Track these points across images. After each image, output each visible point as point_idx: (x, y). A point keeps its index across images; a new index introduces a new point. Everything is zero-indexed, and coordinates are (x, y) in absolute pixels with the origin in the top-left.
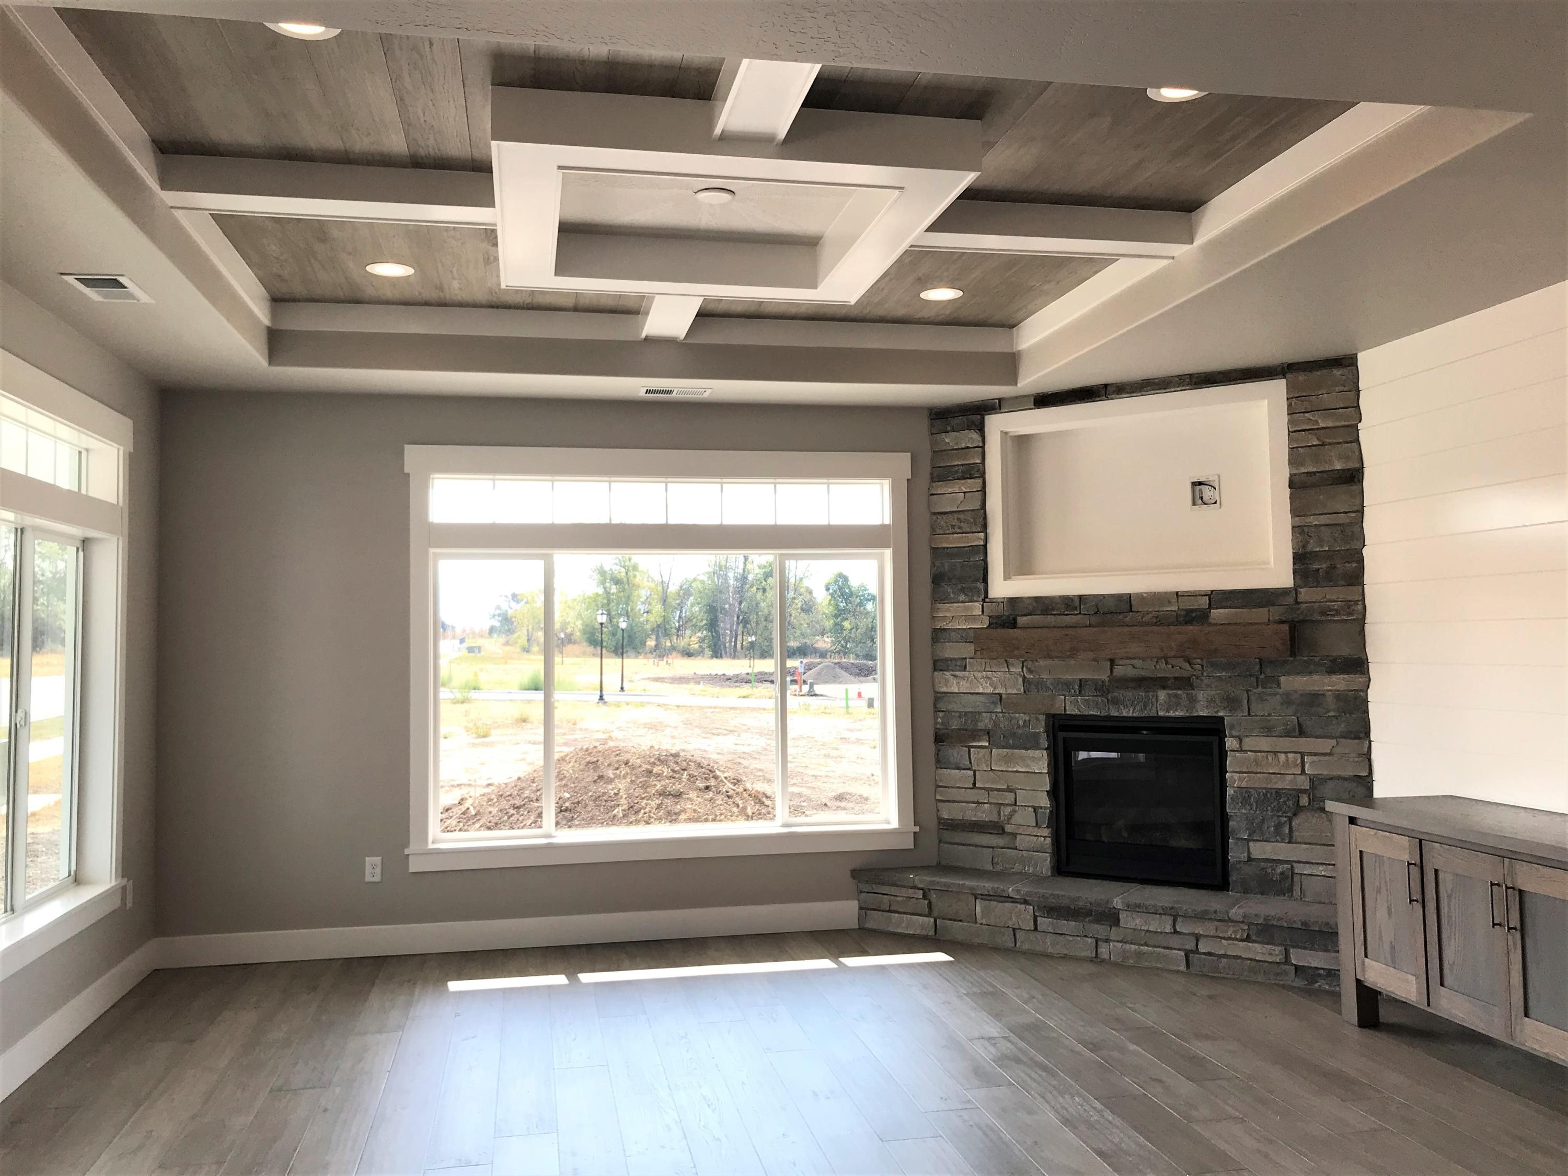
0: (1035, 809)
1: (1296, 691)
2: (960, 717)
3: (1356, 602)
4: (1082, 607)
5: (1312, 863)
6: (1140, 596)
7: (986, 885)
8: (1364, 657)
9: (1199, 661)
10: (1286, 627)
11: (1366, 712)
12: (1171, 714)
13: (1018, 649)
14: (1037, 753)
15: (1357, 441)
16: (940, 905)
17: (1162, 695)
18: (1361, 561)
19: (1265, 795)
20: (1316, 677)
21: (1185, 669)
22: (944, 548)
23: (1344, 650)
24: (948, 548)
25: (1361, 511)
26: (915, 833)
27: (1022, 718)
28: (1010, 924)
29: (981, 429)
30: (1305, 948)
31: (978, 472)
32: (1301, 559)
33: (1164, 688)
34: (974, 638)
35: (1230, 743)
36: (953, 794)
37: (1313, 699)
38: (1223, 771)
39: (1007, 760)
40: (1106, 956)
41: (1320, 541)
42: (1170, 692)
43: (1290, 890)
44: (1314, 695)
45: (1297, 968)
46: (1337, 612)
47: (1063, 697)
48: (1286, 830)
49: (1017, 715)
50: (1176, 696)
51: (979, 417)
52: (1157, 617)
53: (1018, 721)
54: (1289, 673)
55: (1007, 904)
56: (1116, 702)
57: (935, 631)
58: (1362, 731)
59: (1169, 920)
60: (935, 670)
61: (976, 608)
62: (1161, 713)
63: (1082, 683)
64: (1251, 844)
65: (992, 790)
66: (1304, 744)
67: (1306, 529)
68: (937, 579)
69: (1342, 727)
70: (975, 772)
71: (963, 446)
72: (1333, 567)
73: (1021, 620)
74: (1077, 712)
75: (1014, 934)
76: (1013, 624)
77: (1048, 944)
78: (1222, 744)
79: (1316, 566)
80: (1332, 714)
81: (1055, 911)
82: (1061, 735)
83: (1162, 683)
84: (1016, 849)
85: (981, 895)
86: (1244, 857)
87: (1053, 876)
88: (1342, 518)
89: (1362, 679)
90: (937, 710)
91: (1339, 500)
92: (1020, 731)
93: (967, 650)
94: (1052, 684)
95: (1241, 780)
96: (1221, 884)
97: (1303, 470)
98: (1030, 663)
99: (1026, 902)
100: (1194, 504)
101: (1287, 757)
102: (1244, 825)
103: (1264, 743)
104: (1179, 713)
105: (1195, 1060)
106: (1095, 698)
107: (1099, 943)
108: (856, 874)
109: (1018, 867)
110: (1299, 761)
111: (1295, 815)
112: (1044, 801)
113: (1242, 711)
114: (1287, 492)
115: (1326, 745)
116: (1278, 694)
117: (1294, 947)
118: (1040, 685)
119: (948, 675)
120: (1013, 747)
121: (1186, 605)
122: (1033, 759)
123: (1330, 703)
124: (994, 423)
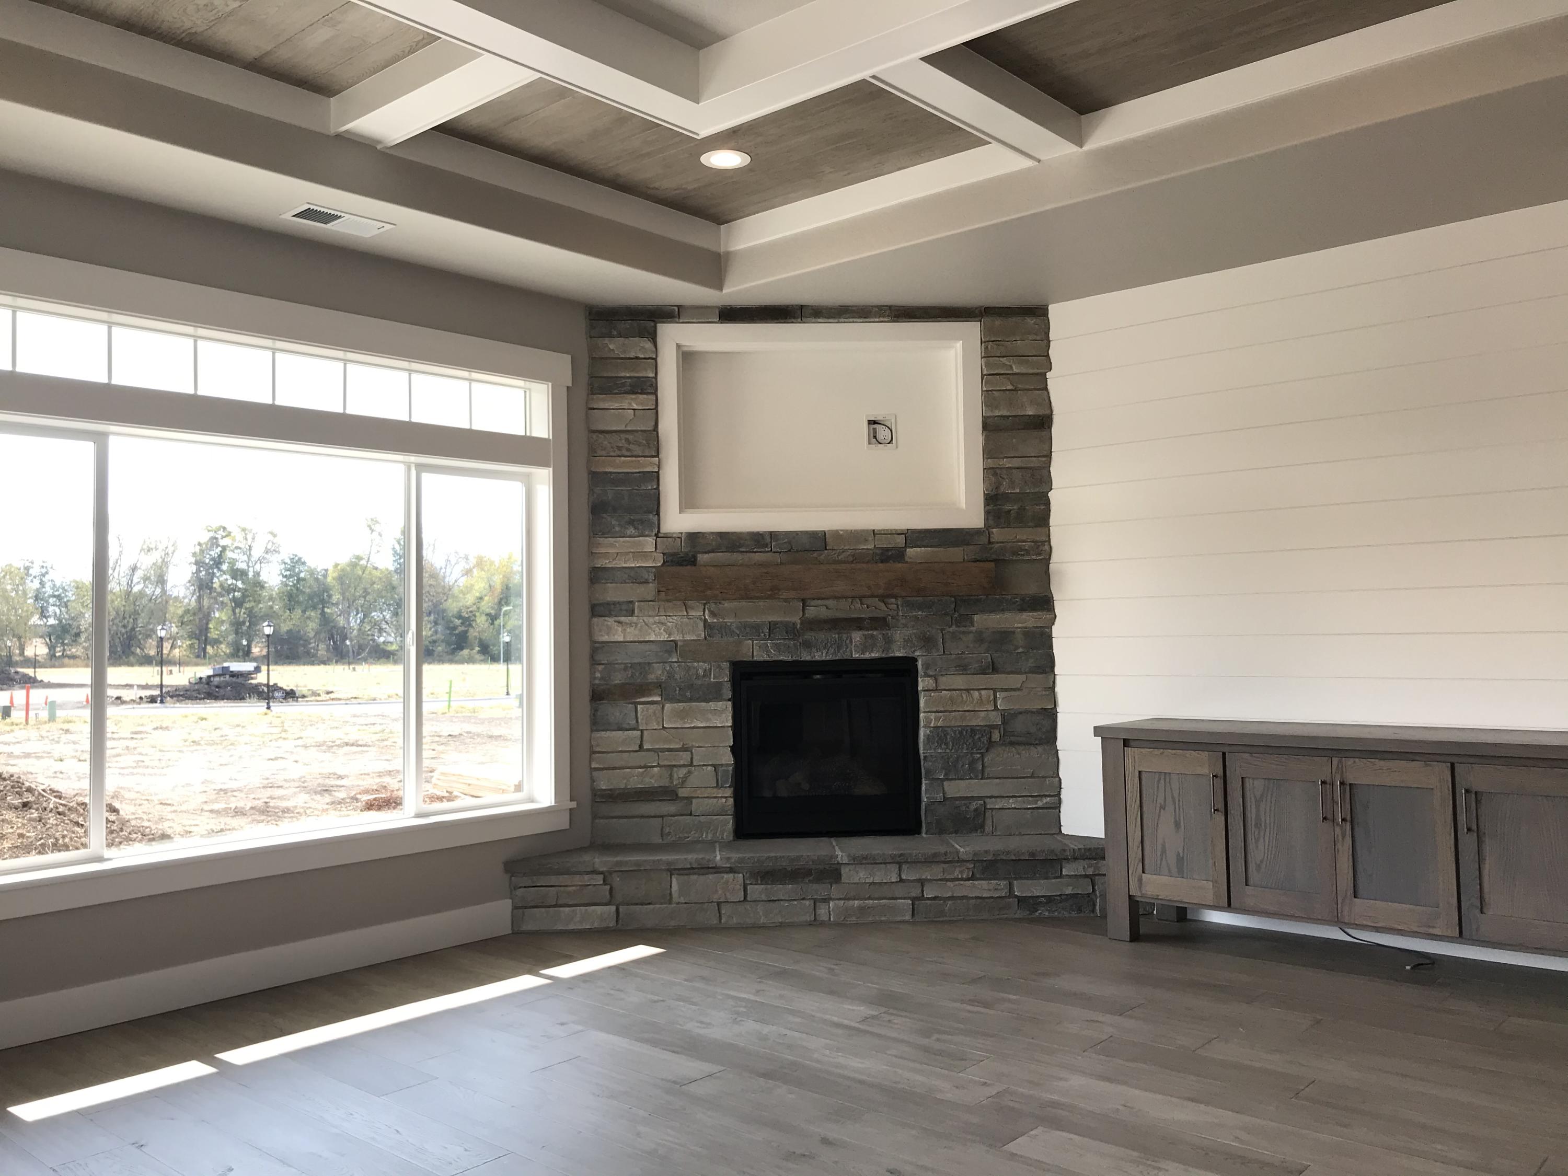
0: (715, 766)
1: (987, 629)
2: (625, 669)
3: (1040, 543)
4: (773, 544)
5: (1003, 797)
6: (836, 534)
7: (689, 858)
8: (1050, 596)
9: (893, 600)
10: (980, 565)
11: (1051, 647)
12: (867, 656)
13: (710, 589)
14: (720, 705)
15: (1046, 389)
16: (623, 888)
17: (857, 636)
18: (1048, 503)
19: (961, 733)
20: (1008, 615)
21: (880, 609)
22: (606, 473)
23: (1032, 589)
24: (611, 473)
25: (1049, 456)
26: (570, 809)
27: (702, 667)
28: (715, 898)
29: (653, 337)
30: (1027, 879)
31: (648, 387)
32: (992, 500)
33: (860, 629)
34: (655, 577)
35: (922, 683)
36: (613, 759)
37: (1003, 637)
38: (917, 711)
39: (682, 715)
40: (825, 918)
41: (1012, 484)
42: (866, 633)
43: (982, 826)
44: (1005, 632)
45: (1019, 899)
46: (1028, 552)
47: (750, 642)
48: (979, 766)
49: (696, 664)
50: (872, 636)
51: (652, 324)
52: (853, 556)
53: (697, 671)
54: (983, 612)
55: (711, 876)
56: (807, 645)
57: (594, 569)
58: (1047, 665)
60: (594, 615)
61: (648, 543)
62: (856, 655)
63: (772, 626)
64: (945, 783)
65: (663, 750)
66: (998, 680)
67: (999, 471)
68: (598, 509)
69: (1031, 663)
70: (642, 731)
71: (632, 355)
72: (1022, 509)
73: (702, 558)
74: (766, 658)
75: (719, 909)
76: (693, 562)
77: (761, 915)
78: (915, 684)
79: (1007, 507)
80: (1020, 650)
81: (767, 875)
82: (747, 684)
83: (857, 623)
84: (691, 814)
85: (679, 869)
86: (936, 797)
87: (734, 840)
88: (1032, 462)
89: (1047, 616)
90: (594, 662)
91: (1028, 443)
92: (699, 682)
93: (638, 592)
94: (738, 628)
95: (938, 719)
96: (914, 830)
97: (997, 413)
98: (713, 605)
99: (731, 870)
100: (870, 443)
101: (980, 694)
102: (938, 764)
103: (959, 681)
104: (874, 655)
106: (787, 642)
107: (818, 904)
108: (509, 867)
109: (693, 835)
110: (992, 697)
111: (987, 750)
112: (728, 759)
113: (938, 650)
114: (979, 433)
115: (1015, 680)
116: (971, 632)
117: (1016, 879)
118: (724, 629)
119: (610, 621)
120: (691, 700)
121: (883, 543)
122: (715, 712)
123: (1020, 640)
124: (669, 333)
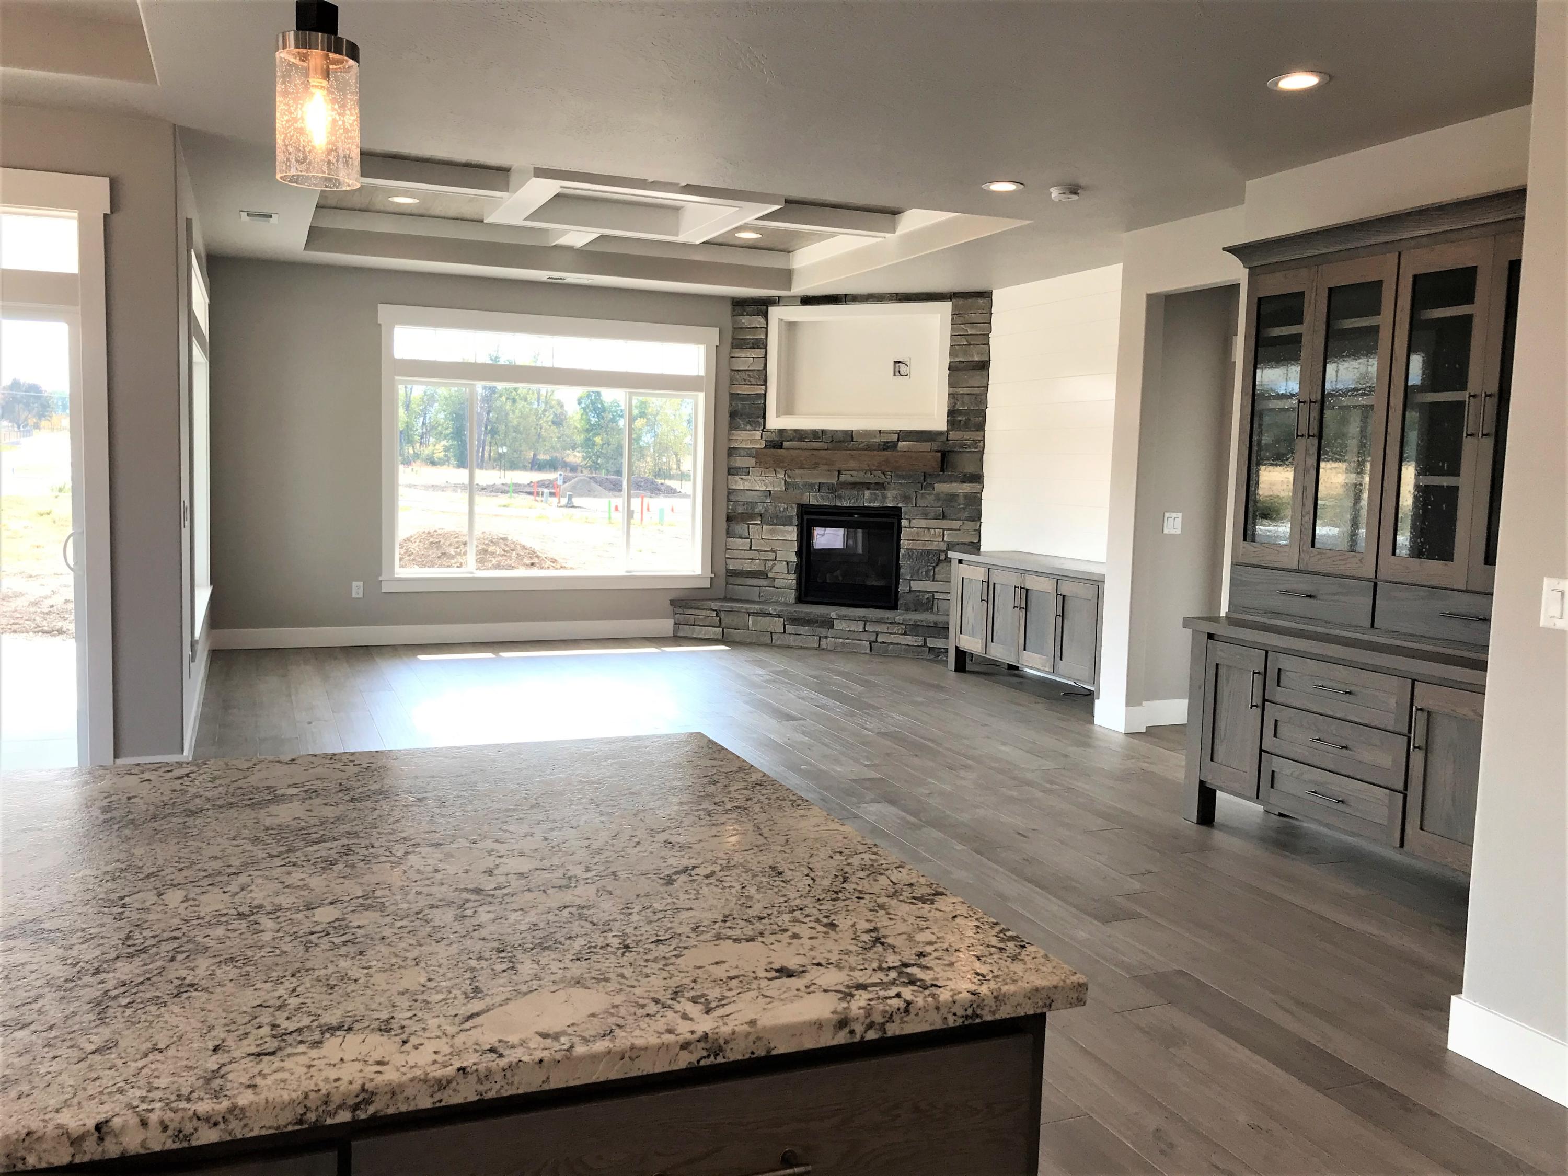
0: (788, 563)
1: (943, 492)
2: (744, 505)
3: (980, 441)
4: (823, 437)
5: (944, 593)
6: (858, 432)
7: (757, 607)
8: (981, 474)
9: (889, 473)
10: (939, 454)
11: (980, 505)
12: (872, 505)
13: (782, 462)
14: (791, 528)
15: (988, 344)
16: (726, 620)
17: (867, 493)
18: (984, 417)
19: (921, 553)
20: (954, 485)
21: (881, 478)
22: (738, 394)
23: (970, 469)
24: (741, 394)
25: (987, 387)
26: (711, 578)
27: (782, 506)
28: (769, 629)
29: (766, 315)
30: (935, 637)
31: (762, 344)
32: (952, 413)
33: (868, 489)
34: (757, 455)
35: (904, 523)
36: (736, 554)
37: (952, 497)
38: (899, 539)
39: (772, 532)
40: (825, 647)
41: (963, 404)
42: (872, 492)
43: (932, 609)
44: (952, 495)
45: (930, 648)
46: (969, 447)
47: (809, 493)
48: (932, 574)
49: (780, 504)
50: (875, 494)
51: (765, 307)
52: (867, 445)
53: (780, 508)
54: (940, 482)
55: (768, 618)
56: (840, 497)
57: (730, 448)
58: (976, 517)
59: (861, 624)
60: (729, 474)
61: (757, 435)
62: (866, 505)
63: (820, 485)
64: (912, 582)
65: (762, 551)
66: (945, 523)
67: (956, 396)
68: (733, 415)
69: (966, 514)
70: (751, 540)
71: (754, 326)
72: (969, 420)
73: (786, 444)
74: (816, 503)
75: (771, 636)
76: (781, 447)
77: (791, 640)
78: (900, 523)
79: (959, 418)
80: (961, 506)
81: (795, 621)
82: (806, 517)
83: (868, 486)
84: (774, 587)
85: (753, 613)
86: (907, 589)
87: (796, 602)
88: (976, 391)
89: (978, 486)
90: (729, 500)
91: (974, 379)
92: (781, 514)
93: (751, 462)
94: (802, 485)
95: (908, 544)
96: (894, 607)
97: (957, 359)
98: (790, 471)
99: (779, 616)
100: (895, 375)
101: (935, 531)
102: (908, 570)
103: (923, 523)
104: (876, 505)
105: (866, 681)
106: (828, 495)
107: (821, 639)
108: (673, 603)
109: (775, 598)
110: (942, 534)
111: (937, 565)
112: (794, 558)
113: (912, 504)
114: (947, 372)
115: (957, 524)
116: (933, 494)
117: (929, 637)
118: (795, 486)
119: (737, 478)
120: (776, 524)
121: (884, 438)
122: (788, 532)
123: (961, 500)
124: (775, 312)
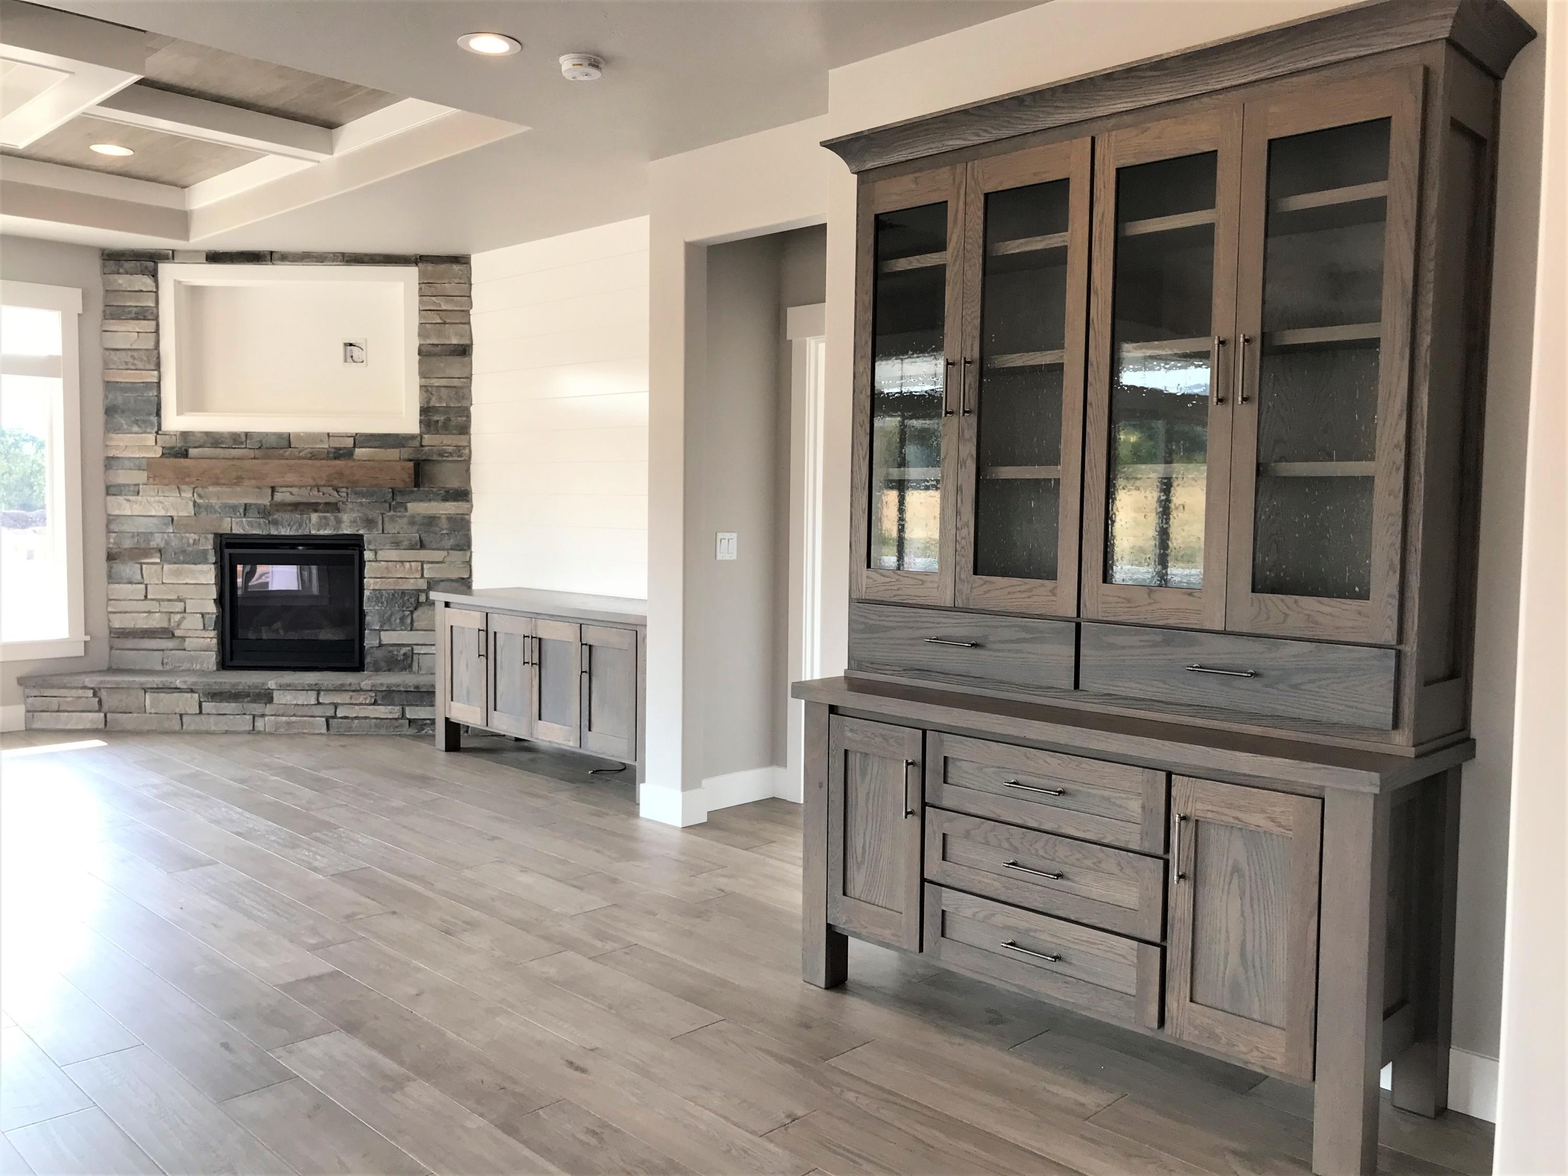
0: (203, 615)
1: (418, 514)
2: (133, 537)
3: (464, 447)
4: (248, 441)
5: (427, 645)
6: (298, 435)
7: (156, 680)
8: (469, 489)
9: (344, 490)
10: (412, 464)
11: (469, 530)
12: (322, 532)
13: (189, 476)
14: (206, 567)
15: (469, 323)
16: (110, 701)
17: (315, 517)
18: (468, 416)
19: (393, 595)
20: (433, 504)
21: (334, 497)
22: (117, 382)
23: (454, 483)
24: (121, 382)
25: (469, 378)
26: (85, 642)
27: (192, 537)
28: (178, 710)
29: (154, 275)
30: (417, 705)
31: (150, 315)
32: (425, 411)
33: (316, 511)
34: (149, 466)
35: (368, 555)
36: (123, 606)
37: (431, 521)
38: (362, 577)
39: (177, 573)
40: (262, 729)
41: (440, 399)
42: (321, 514)
43: (410, 666)
44: (431, 517)
45: (410, 721)
46: (451, 455)
47: (229, 519)
48: (409, 621)
49: (187, 535)
50: (325, 518)
51: (152, 264)
52: (311, 453)
53: (188, 540)
54: (414, 500)
55: (175, 695)
56: (275, 523)
57: (108, 458)
58: (465, 545)
59: (314, 694)
60: (108, 494)
61: (150, 439)
62: (313, 532)
63: (246, 507)
64: (382, 633)
65: (163, 600)
66: (423, 555)
67: (430, 389)
68: (110, 411)
69: (452, 542)
70: (146, 585)
71: (137, 289)
72: (448, 420)
73: (193, 452)
74: (241, 532)
75: (181, 719)
76: (185, 455)
77: (211, 723)
78: (361, 555)
79: (436, 418)
80: (445, 532)
81: (216, 696)
82: (227, 551)
83: (314, 507)
84: (185, 650)
85: (152, 688)
86: (376, 643)
87: (218, 670)
88: (456, 382)
89: (465, 505)
90: (109, 531)
91: (453, 367)
92: (190, 549)
93: (141, 477)
94: (220, 507)
95: (375, 583)
96: (359, 667)
97: (429, 342)
98: (200, 489)
99: (192, 691)
100: (346, 361)
101: (411, 566)
102: (376, 618)
103: (393, 554)
104: (327, 532)
106: (258, 520)
107: (256, 718)
108: (22, 681)
109: (186, 666)
110: (420, 568)
111: (416, 609)
112: (212, 608)
113: (378, 530)
114: (417, 358)
115: (438, 555)
116: (405, 516)
117: (408, 705)
118: (209, 508)
119: (120, 499)
120: (183, 563)
121: (336, 443)
122: (202, 572)
123: (444, 523)
124: (166, 270)
